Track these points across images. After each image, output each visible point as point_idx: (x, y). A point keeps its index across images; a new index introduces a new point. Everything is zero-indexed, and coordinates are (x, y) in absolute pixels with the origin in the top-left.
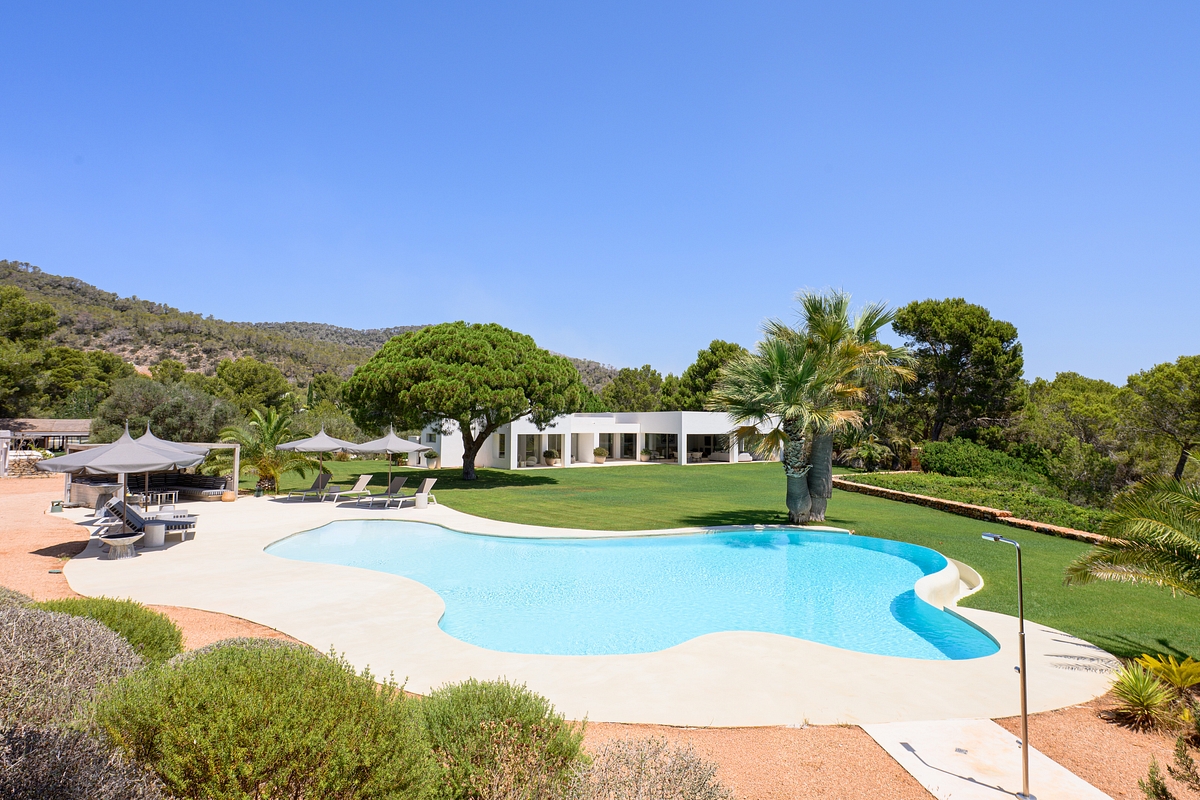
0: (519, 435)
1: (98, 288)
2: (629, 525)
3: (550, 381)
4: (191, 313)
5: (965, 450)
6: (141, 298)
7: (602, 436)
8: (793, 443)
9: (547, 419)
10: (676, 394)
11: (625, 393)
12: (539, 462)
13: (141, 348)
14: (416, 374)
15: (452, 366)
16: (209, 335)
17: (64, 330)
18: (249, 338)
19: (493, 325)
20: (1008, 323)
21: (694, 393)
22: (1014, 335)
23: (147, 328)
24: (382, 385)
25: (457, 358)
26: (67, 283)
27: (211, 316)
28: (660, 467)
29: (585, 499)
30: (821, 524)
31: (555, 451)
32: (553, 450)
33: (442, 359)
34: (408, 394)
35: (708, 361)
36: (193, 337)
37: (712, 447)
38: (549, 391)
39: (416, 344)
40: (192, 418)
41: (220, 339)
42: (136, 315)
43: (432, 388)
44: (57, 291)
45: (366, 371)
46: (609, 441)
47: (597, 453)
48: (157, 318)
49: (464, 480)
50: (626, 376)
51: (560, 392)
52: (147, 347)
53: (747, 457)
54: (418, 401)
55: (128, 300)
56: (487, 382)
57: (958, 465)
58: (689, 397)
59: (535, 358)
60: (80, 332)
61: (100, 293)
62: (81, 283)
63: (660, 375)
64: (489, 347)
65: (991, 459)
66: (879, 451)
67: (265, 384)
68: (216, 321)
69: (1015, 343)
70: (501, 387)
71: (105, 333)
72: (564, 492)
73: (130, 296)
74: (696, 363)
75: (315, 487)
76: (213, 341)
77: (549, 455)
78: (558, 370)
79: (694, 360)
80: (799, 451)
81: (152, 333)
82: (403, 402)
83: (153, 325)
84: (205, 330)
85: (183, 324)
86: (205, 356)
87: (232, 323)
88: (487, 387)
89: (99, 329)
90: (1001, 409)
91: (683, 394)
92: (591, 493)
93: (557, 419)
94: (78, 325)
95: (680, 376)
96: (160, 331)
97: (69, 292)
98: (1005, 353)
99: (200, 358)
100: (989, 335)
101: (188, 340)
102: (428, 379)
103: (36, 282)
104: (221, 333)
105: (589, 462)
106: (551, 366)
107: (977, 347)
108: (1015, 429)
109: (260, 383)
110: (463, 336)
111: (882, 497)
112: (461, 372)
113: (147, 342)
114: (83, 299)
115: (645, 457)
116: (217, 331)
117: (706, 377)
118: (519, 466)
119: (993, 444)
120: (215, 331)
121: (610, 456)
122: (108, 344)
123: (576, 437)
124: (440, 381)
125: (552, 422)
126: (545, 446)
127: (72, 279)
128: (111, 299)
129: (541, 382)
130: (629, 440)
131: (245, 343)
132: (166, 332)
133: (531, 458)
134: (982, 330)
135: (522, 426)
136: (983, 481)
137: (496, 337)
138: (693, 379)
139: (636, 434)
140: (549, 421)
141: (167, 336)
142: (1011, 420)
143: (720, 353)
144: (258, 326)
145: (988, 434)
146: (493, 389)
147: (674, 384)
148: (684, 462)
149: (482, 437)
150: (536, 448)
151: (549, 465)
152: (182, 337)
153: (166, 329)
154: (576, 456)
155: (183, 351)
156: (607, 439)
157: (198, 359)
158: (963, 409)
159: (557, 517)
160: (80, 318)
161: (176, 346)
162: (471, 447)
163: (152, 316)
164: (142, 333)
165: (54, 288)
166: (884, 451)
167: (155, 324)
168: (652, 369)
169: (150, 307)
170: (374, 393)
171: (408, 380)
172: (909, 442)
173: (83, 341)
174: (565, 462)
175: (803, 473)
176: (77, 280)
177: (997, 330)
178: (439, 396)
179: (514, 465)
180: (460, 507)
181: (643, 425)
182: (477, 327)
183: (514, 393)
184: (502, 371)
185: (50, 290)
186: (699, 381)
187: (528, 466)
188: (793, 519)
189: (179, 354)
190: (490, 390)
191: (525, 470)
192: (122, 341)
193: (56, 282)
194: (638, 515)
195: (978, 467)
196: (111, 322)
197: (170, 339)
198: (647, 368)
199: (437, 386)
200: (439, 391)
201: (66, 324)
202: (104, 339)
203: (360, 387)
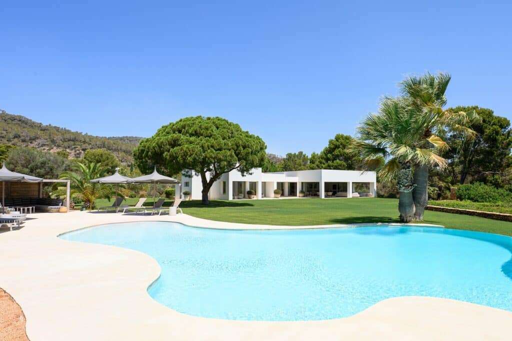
0: (233, 182)
1: (33, 120)
2: (299, 223)
3: (249, 148)
4: (77, 132)
5: (481, 188)
6: (53, 125)
7: (278, 183)
8: (404, 170)
9: (247, 170)
10: (317, 163)
11: (289, 166)
12: (244, 197)
13: (52, 148)
14: (173, 143)
15: (193, 139)
16: (85, 142)
17: (16, 140)
18: (104, 143)
19: (217, 117)
20: (504, 118)
21: (327, 162)
22: (508, 124)
23: (55, 139)
24: (154, 149)
25: (196, 134)
26: (18, 118)
27: (87, 133)
28: (310, 199)
29: (270, 212)
30: (421, 222)
31: (253, 191)
32: (252, 191)
33: (188, 135)
34: (169, 154)
35: (334, 145)
36: (77, 143)
37: (337, 190)
38: (249, 153)
39: (174, 127)
40: (51, 170)
41: (90, 144)
42: (50, 132)
43: (182, 149)
44: (13, 122)
45: (146, 142)
46: (282, 187)
47: (276, 192)
48: (60, 134)
49: (202, 204)
50: (290, 157)
51: (255, 154)
52: (55, 148)
53: (357, 195)
54: (174, 158)
55: (47, 126)
56: (212, 147)
57: (479, 197)
58: (324, 164)
59: (241, 135)
60: (24, 141)
61: (34, 123)
62: (25, 118)
63: (307, 156)
64: (214, 128)
65: (498, 193)
66: (432, 190)
67: (106, 162)
68: (89, 136)
69: (509, 129)
70: (220, 150)
71: (36, 141)
72: (257, 209)
73: (48, 124)
74: (328, 146)
75: (114, 205)
76: (87, 145)
77: (250, 193)
78: (254, 141)
79: (327, 145)
80: (408, 176)
81: (58, 141)
82: (166, 159)
83: (58, 137)
84: (83, 140)
85: (72, 137)
86: (83, 152)
87: (97, 137)
88: (213, 150)
89: (32, 140)
90: (501, 166)
91: (321, 163)
92: (272, 209)
93: (253, 170)
94: (23, 138)
95: (319, 154)
96: (61, 140)
97: (19, 122)
98: (503, 135)
99: (80, 153)
100: (494, 124)
101: (74, 145)
102: (180, 145)
103: (4, 118)
104: (90, 141)
105: (272, 196)
106: (250, 139)
107: (487, 131)
108: (508, 178)
109: (104, 161)
110: (200, 122)
111: (443, 211)
112: (198, 141)
113: (55, 145)
114: (26, 126)
115: (301, 195)
116: (88, 140)
117: (333, 153)
118: (234, 198)
119: (497, 185)
120: (87, 140)
121: (283, 195)
122: (37, 147)
123: (264, 184)
124: (186, 146)
125: (250, 172)
126: (248, 188)
127: (20, 117)
128: (39, 125)
129: (244, 147)
130: (293, 186)
131: (102, 146)
132: (64, 140)
133: (241, 194)
134: (490, 122)
135: (235, 176)
136: (497, 204)
137: (219, 124)
138: (326, 155)
139: (296, 183)
140: (249, 171)
141: (65, 143)
142: (506, 172)
143: (341, 140)
144: (109, 138)
145: (493, 180)
146: (216, 151)
147: (316, 157)
148: (323, 197)
149: (212, 180)
150: (243, 190)
151: (250, 198)
152: (72, 143)
153: (64, 139)
154: (264, 194)
155: (72, 150)
156: (281, 185)
157: (79, 154)
158: (479, 167)
159: (254, 219)
160: (24, 134)
161: (69, 147)
162: (207, 186)
163: (57, 133)
164: (53, 141)
165: (12, 120)
166: (434, 190)
167: (59, 137)
168: (304, 153)
169: (57, 129)
170: (150, 153)
171: (168, 146)
172: (448, 185)
173: (24, 146)
174: (259, 196)
175: (410, 190)
176: (23, 117)
177: (499, 122)
178: (185, 155)
179: (231, 198)
180: (195, 215)
181: (300, 177)
182: (209, 119)
183: (229, 153)
184: (221, 140)
185: (10, 121)
186: (329, 155)
187: (238, 199)
188: (403, 219)
189: (70, 151)
190: (214, 151)
191: (236, 200)
192: (43, 145)
193: (13, 118)
194: (304, 219)
195: (491, 197)
196: (38, 136)
197: (66, 144)
198: (301, 153)
199: (185, 149)
200: (185, 151)
201: (17, 137)
202: (35, 144)
203: (143, 151)
